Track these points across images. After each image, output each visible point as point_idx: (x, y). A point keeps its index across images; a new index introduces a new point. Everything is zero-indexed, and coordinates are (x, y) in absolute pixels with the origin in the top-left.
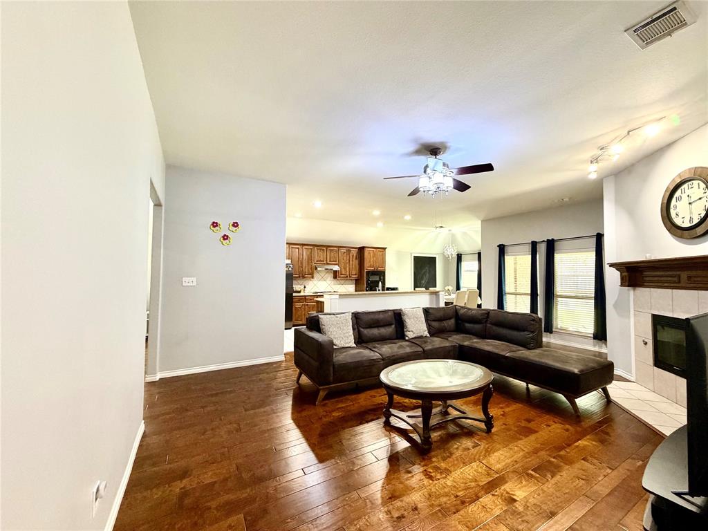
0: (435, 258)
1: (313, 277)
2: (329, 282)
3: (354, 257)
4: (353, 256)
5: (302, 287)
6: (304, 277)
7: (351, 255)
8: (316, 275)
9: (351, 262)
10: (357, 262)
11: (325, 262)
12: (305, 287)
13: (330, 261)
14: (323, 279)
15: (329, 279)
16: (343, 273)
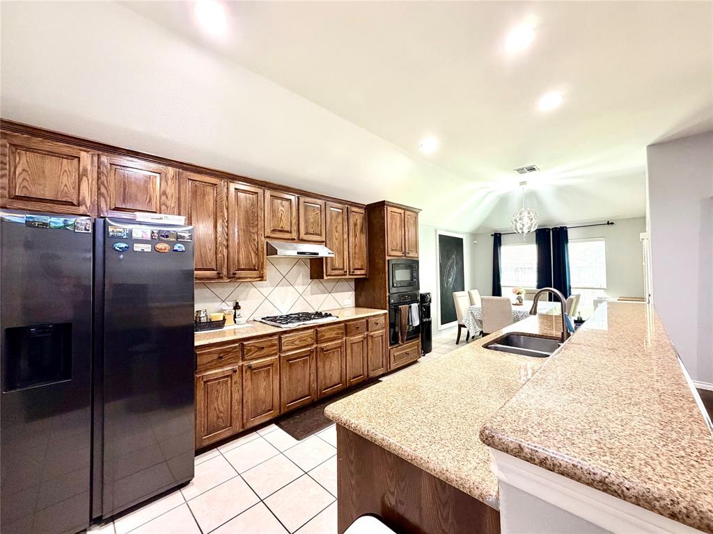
0: (462, 240)
1: (262, 278)
2: (300, 288)
3: (359, 227)
4: (355, 225)
5: (229, 307)
6: (233, 277)
7: (351, 221)
8: (269, 271)
9: (351, 239)
10: (362, 239)
11: (294, 235)
12: (237, 307)
13: (307, 233)
14: (285, 280)
15: (300, 279)
16: (337, 266)
